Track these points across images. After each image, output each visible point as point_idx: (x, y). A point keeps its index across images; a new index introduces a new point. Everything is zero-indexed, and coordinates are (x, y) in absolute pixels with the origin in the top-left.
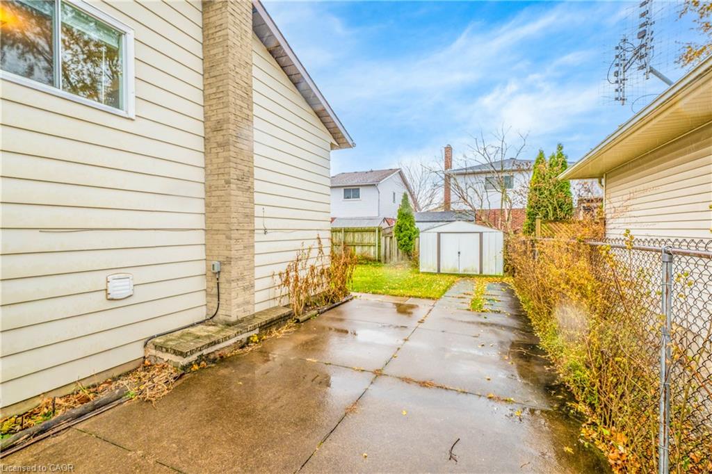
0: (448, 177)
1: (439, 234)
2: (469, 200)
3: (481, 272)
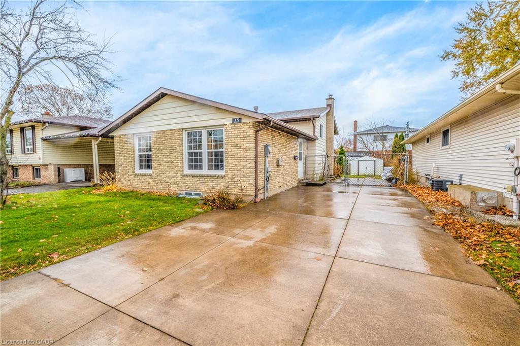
0: (355, 136)
1: (358, 161)
2: (368, 147)
3: (375, 174)
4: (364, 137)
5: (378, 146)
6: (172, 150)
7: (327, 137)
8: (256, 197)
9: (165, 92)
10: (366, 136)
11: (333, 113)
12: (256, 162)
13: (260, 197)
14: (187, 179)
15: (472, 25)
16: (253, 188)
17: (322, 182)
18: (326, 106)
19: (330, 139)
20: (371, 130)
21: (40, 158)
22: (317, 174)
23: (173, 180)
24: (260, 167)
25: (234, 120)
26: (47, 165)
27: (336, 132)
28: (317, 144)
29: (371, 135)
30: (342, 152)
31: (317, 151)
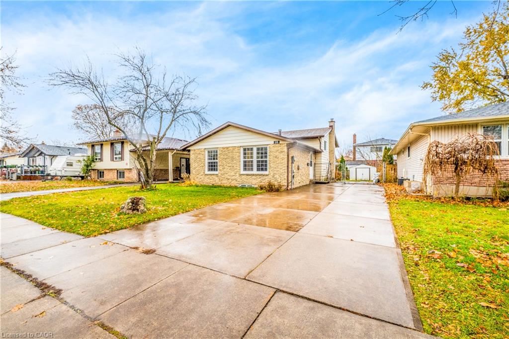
0: (354, 147)
1: (356, 169)
2: (365, 157)
3: (370, 179)
4: (361, 148)
5: (373, 156)
6: (233, 159)
7: (330, 149)
8: (288, 186)
9: (230, 124)
10: (363, 147)
11: (334, 132)
12: (288, 166)
13: (290, 187)
14: (243, 177)
15: (443, 64)
16: (286, 181)
17: (327, 182)
18: (328, 127)
19: (332, 151)
20: (367, 143)
21: (127, 164)
22: (323, 176)
23: (233, 178)
24: (290, 169)
25: (275, 142)
26: (131, 169)
27: (337, 145)
28: (322, 155)
29: (368, 147)
30: (342, 161)
31: (322, 160)
